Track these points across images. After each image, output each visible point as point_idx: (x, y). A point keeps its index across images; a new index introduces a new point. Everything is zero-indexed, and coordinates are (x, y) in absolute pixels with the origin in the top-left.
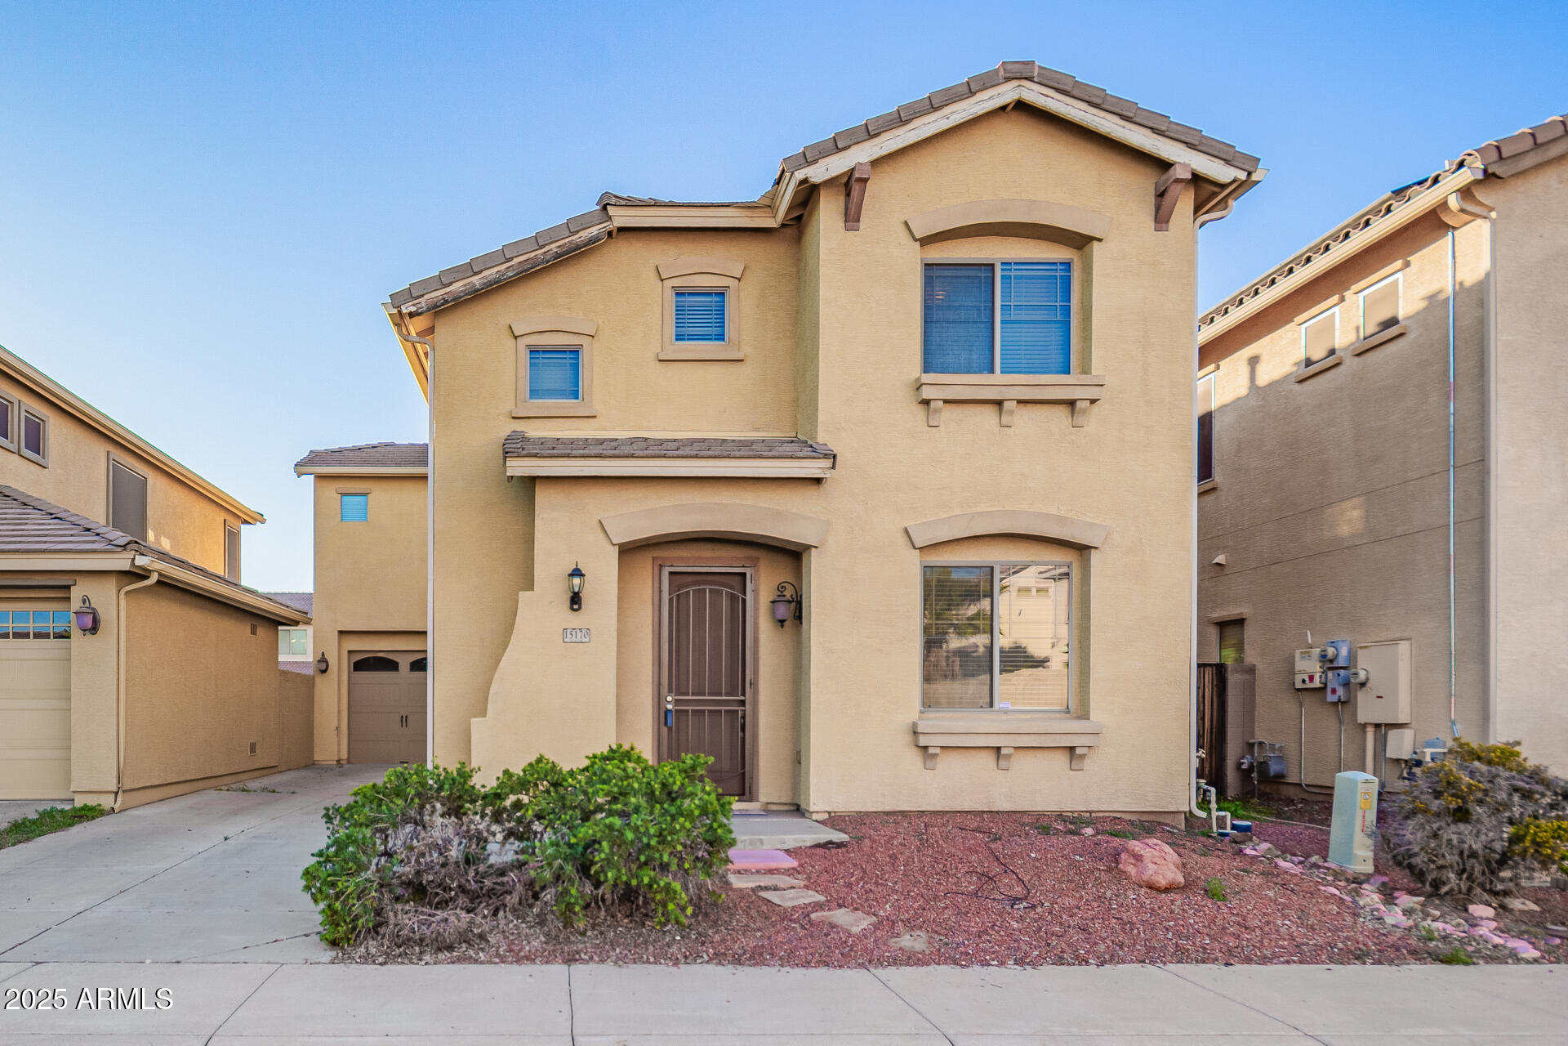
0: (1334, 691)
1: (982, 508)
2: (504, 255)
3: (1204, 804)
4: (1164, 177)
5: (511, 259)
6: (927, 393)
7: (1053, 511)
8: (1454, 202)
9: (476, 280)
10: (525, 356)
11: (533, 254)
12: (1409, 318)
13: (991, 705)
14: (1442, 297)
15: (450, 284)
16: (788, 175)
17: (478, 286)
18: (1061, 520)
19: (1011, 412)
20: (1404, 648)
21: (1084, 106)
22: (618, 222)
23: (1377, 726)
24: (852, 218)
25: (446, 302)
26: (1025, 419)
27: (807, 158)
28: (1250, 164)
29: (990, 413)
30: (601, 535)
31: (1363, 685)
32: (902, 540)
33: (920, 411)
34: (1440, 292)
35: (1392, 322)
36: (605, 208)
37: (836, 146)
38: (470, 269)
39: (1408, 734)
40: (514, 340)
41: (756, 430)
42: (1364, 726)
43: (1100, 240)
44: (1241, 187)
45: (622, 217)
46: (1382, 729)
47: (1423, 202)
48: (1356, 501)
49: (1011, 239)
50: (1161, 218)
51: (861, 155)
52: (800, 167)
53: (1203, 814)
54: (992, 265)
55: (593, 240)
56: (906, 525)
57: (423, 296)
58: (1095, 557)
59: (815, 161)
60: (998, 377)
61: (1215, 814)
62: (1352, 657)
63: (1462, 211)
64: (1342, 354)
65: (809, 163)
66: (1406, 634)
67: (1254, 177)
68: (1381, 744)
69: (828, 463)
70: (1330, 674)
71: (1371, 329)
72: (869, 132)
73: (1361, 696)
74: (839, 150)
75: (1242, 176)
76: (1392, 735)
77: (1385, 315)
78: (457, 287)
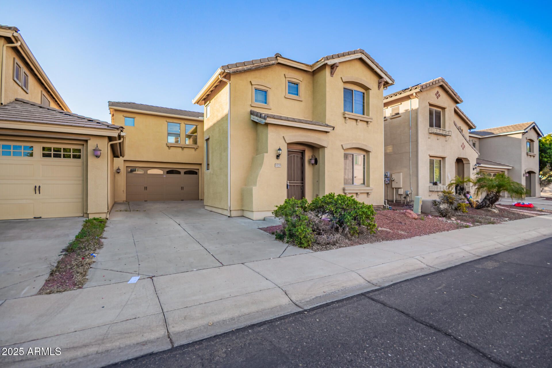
0: (387, 182)
1: (354, 142)
2: (252, 62)
3: (385, 203)
4: (381, 80)
5: (254, 64)
6: (346, 116)
7: (364, 144)
8: (414, 94)
9: (245, 68)
10: (254, 90)
11: (259, 64)
12: (401, 113)
13: (353, 184)
14: (409, 111)
15: (239, 67)
16: (323, 60)
17: (245, 69)
18: (366, 146)
19: (358, 122)
20: (401, 173)
21: (371, 62)
22: (279, 61)
23: (396, 188)
24: (332, 74)
25: (237, 71)
26: (360, 124)
27: (327, 58)
28: (393, 81)
29: (354, 122)
30: (283, 140)
31: (393, 180)
32: (341, 147)
33: (344, 119)
34: (408, 110)
35: (398, 114)
36: (276, 57)
37: (333, 57)
38: (244, 64)
39: (402, 189)
40: (251, 86)
41: (305, 118)
42: (393, 188)
43: (371, 90)
44: (392, 84)
45: (280, 60)
46: (397, 189)
47: (408, 93)
48: (390, 146)
49: (356, 86)
50: (379, 87)
51: (336, 61)
52: (326, 60)
53: (385, 205)
54: (352, 91)
55: (273, 64)
56: (342, 144)
57: (231, 68)
58: (370, 153)
59: (329, 60)
60: (353, 114)
61: (387, 205)
62: (391, 175)
63: (415, 96)
64: (387, 118)
65: (328, 59)
66: (401, 171)
67: (394, 83)
68: (397, 192)
69: (332, 129)
70: (386, 178)
71: (393, 114)
72: (338, 56)
73: (393, 182)
74: (333, 58)
75: (392, 83)
76: (399, 190)
77: (397, 112)
78: (240, 68)
